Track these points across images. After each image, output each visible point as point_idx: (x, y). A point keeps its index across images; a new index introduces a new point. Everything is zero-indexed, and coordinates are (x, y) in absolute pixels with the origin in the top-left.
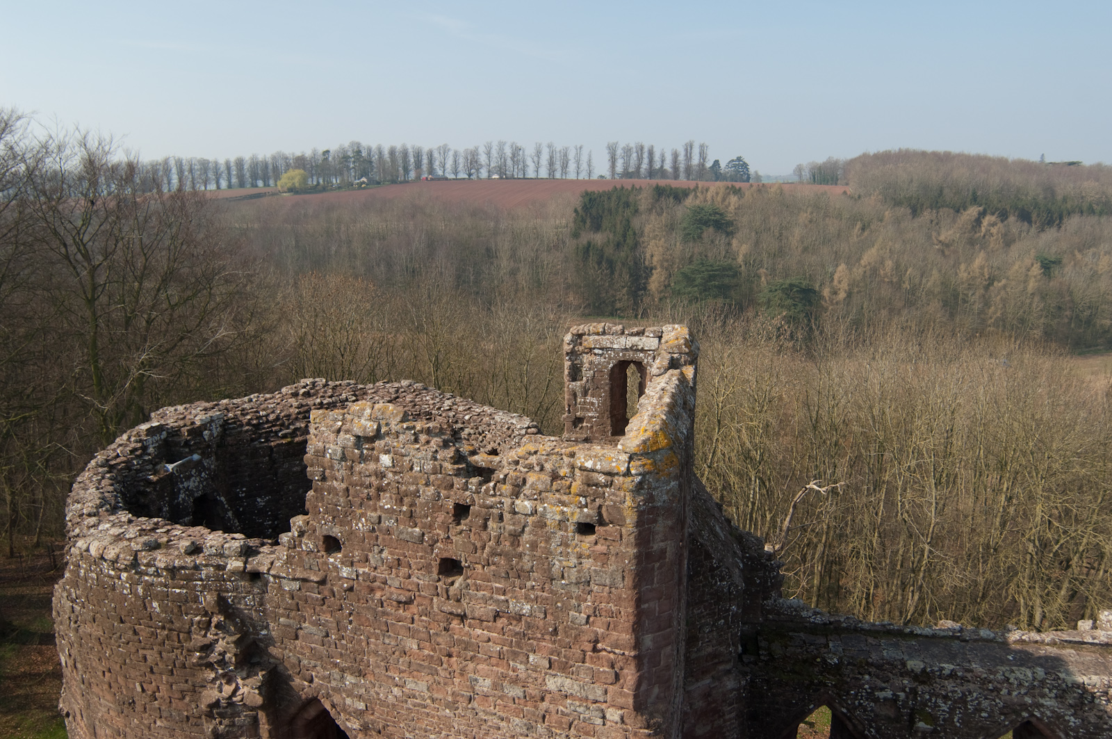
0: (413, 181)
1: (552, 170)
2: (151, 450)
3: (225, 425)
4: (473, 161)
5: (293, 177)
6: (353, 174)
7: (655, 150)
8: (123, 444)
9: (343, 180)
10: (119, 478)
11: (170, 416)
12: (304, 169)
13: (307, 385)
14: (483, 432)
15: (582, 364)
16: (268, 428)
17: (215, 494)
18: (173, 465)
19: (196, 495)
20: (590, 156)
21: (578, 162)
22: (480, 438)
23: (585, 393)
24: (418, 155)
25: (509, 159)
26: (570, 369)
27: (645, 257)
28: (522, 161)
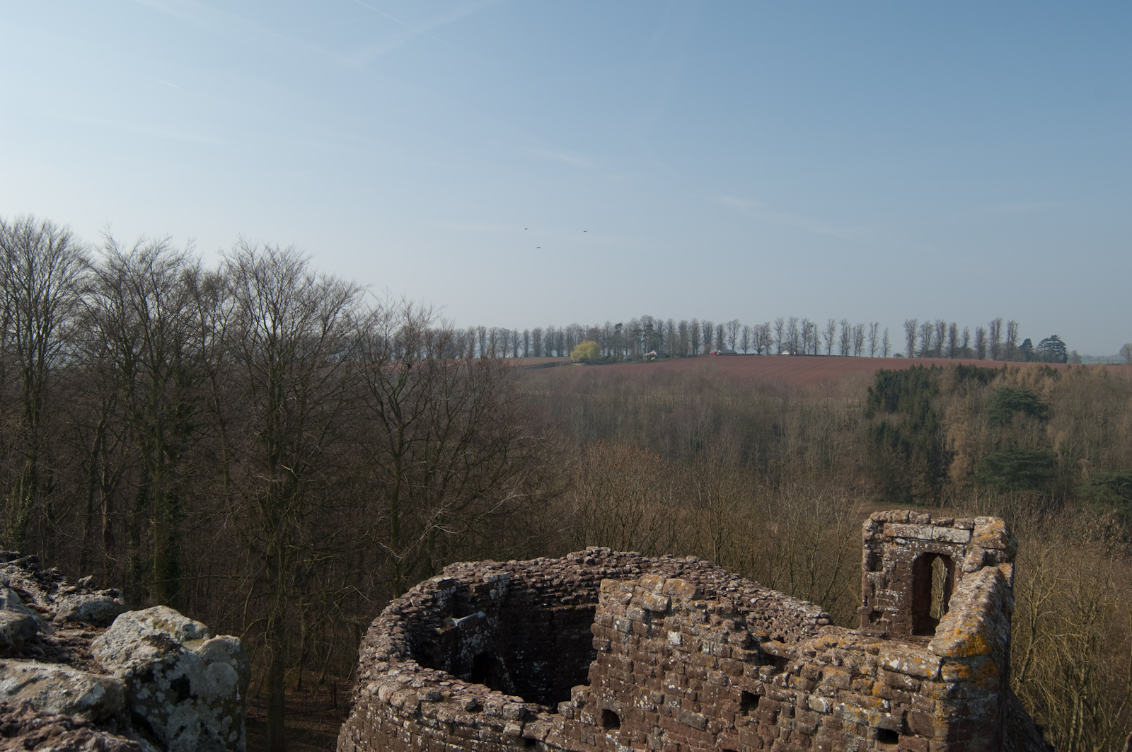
0: (702, 356)
1: (845, 348)
2: (440, 603)
3: (511, 585)
4: (763, 336)
5: (584, 348)
6: (643, 347)
7: (957, 327)
8: (417, 594)
9: (633, 352)
10: (409, 627)
11: (459, 571)
12: (597, 341)
13: (592, 553)
14: (769, 618)
15: (882, 550)
16: (551, 592)
17: (495, 653)
18: (459, 620)
19: (477, 652)
20: (886, 334)
21: (873, 340)
22: (766, 624)
23: (885, 585)
24: (708, 330)
25: (801, 335)
26: (869, 557)
27: (945, 440)
28: (813, 337)
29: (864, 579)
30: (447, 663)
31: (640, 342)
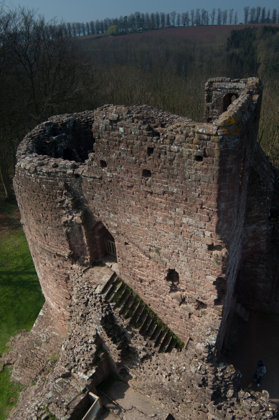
0: (161, 28)
1: (219, 21)
2: (47, 131)
3: (75, 122)
4: (186, 18)
5: (112, 29)
6: (137, 26)
8: (37, 129)
9: (132, 29)
10: (35, 142)
11: (54, 119)
12: (117, 25)
13: (106, 107)
15: (212, 94)
16: (91, 123)
17: (72, 148)
18: (55, 137)
19: (64, 148)
20: (236, 14)
21: (231, 17)
23: (213, 108)
24: (163, 16)
25: (201, 17)
26: (207, 97)
27: (257, 59)
28: (206, 17)
29: (205, 106)
30: (53, 154)
31: (135, 24)
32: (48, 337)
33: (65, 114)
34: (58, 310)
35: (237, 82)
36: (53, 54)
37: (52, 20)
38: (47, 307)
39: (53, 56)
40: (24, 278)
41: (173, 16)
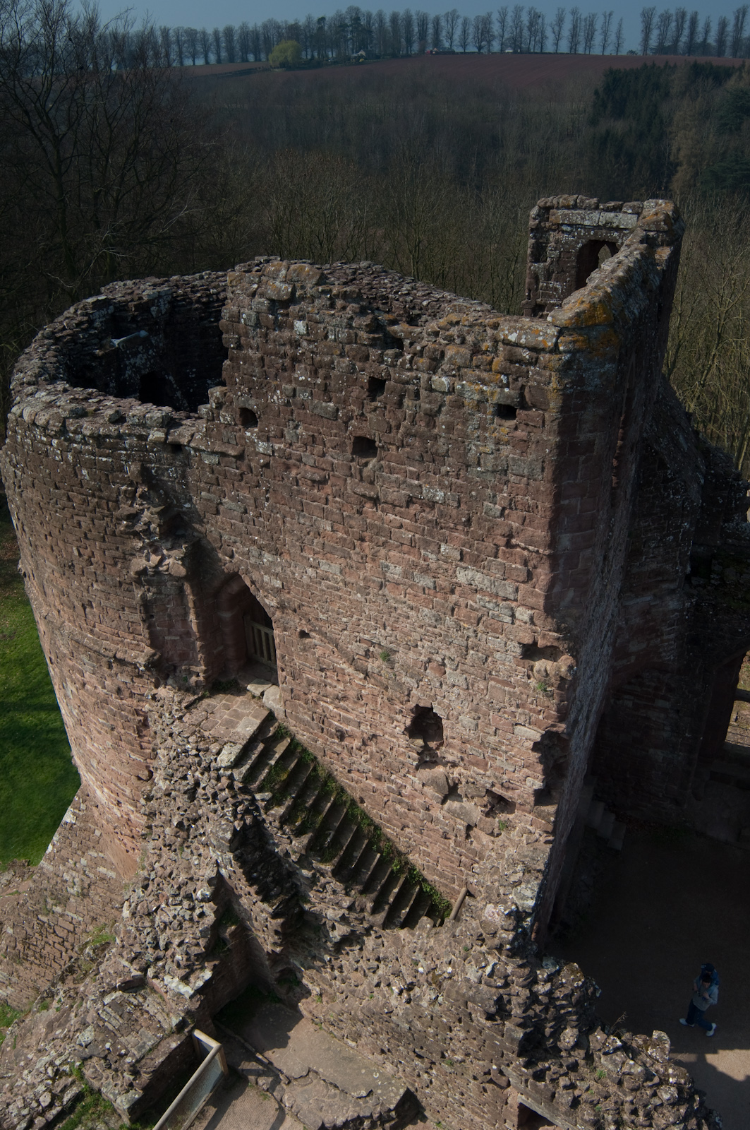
0: (416, 56)
1: (574, 43)
2: (97, 324)
3: (174, 301)
4: (484, 31)
5: (283, 50)
6: (351, 46)
7: (699, 17)
8: (70, 317)
9: (339, 54)
10: (64, 351)
11: (119, 290)
12: (298, 39)
13: (261, 263)
15: (548, 239)
16: (218, 306)
17: (163, 373)
18: (119, 341)
19: (143, 372)
20: (620, 25)
21: (605, 33)
23: (548, 277)
24: (423, 23)
25: (526, 28)
26: (533, 248)
27: (670, 150)
28: (540, 31)
29: (528, 271)
30: (111, 385)
31: (346, 40)
32: (87, 882)
33: (149, 279)
34: (115, 810)
35: (614, 209)
36: (120, 112)
37: (118, 18)
38: (84, 801)
39: (118, 116)
40: (25, 720)
41: (450, 22)
